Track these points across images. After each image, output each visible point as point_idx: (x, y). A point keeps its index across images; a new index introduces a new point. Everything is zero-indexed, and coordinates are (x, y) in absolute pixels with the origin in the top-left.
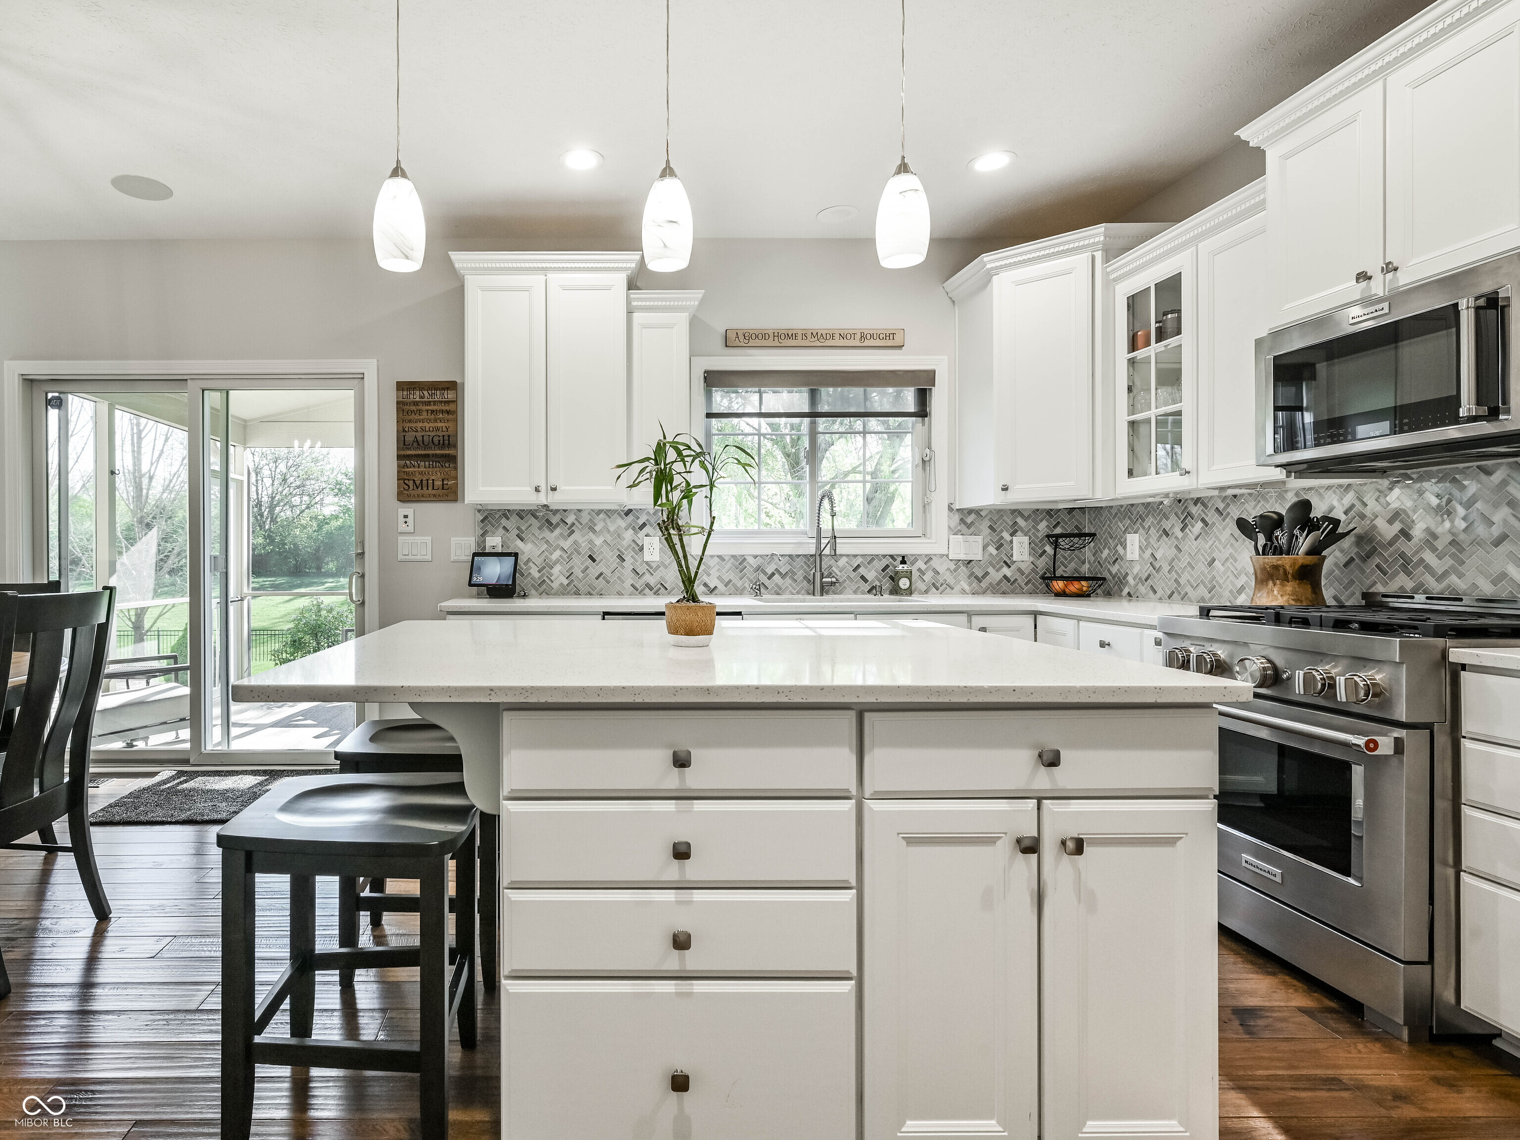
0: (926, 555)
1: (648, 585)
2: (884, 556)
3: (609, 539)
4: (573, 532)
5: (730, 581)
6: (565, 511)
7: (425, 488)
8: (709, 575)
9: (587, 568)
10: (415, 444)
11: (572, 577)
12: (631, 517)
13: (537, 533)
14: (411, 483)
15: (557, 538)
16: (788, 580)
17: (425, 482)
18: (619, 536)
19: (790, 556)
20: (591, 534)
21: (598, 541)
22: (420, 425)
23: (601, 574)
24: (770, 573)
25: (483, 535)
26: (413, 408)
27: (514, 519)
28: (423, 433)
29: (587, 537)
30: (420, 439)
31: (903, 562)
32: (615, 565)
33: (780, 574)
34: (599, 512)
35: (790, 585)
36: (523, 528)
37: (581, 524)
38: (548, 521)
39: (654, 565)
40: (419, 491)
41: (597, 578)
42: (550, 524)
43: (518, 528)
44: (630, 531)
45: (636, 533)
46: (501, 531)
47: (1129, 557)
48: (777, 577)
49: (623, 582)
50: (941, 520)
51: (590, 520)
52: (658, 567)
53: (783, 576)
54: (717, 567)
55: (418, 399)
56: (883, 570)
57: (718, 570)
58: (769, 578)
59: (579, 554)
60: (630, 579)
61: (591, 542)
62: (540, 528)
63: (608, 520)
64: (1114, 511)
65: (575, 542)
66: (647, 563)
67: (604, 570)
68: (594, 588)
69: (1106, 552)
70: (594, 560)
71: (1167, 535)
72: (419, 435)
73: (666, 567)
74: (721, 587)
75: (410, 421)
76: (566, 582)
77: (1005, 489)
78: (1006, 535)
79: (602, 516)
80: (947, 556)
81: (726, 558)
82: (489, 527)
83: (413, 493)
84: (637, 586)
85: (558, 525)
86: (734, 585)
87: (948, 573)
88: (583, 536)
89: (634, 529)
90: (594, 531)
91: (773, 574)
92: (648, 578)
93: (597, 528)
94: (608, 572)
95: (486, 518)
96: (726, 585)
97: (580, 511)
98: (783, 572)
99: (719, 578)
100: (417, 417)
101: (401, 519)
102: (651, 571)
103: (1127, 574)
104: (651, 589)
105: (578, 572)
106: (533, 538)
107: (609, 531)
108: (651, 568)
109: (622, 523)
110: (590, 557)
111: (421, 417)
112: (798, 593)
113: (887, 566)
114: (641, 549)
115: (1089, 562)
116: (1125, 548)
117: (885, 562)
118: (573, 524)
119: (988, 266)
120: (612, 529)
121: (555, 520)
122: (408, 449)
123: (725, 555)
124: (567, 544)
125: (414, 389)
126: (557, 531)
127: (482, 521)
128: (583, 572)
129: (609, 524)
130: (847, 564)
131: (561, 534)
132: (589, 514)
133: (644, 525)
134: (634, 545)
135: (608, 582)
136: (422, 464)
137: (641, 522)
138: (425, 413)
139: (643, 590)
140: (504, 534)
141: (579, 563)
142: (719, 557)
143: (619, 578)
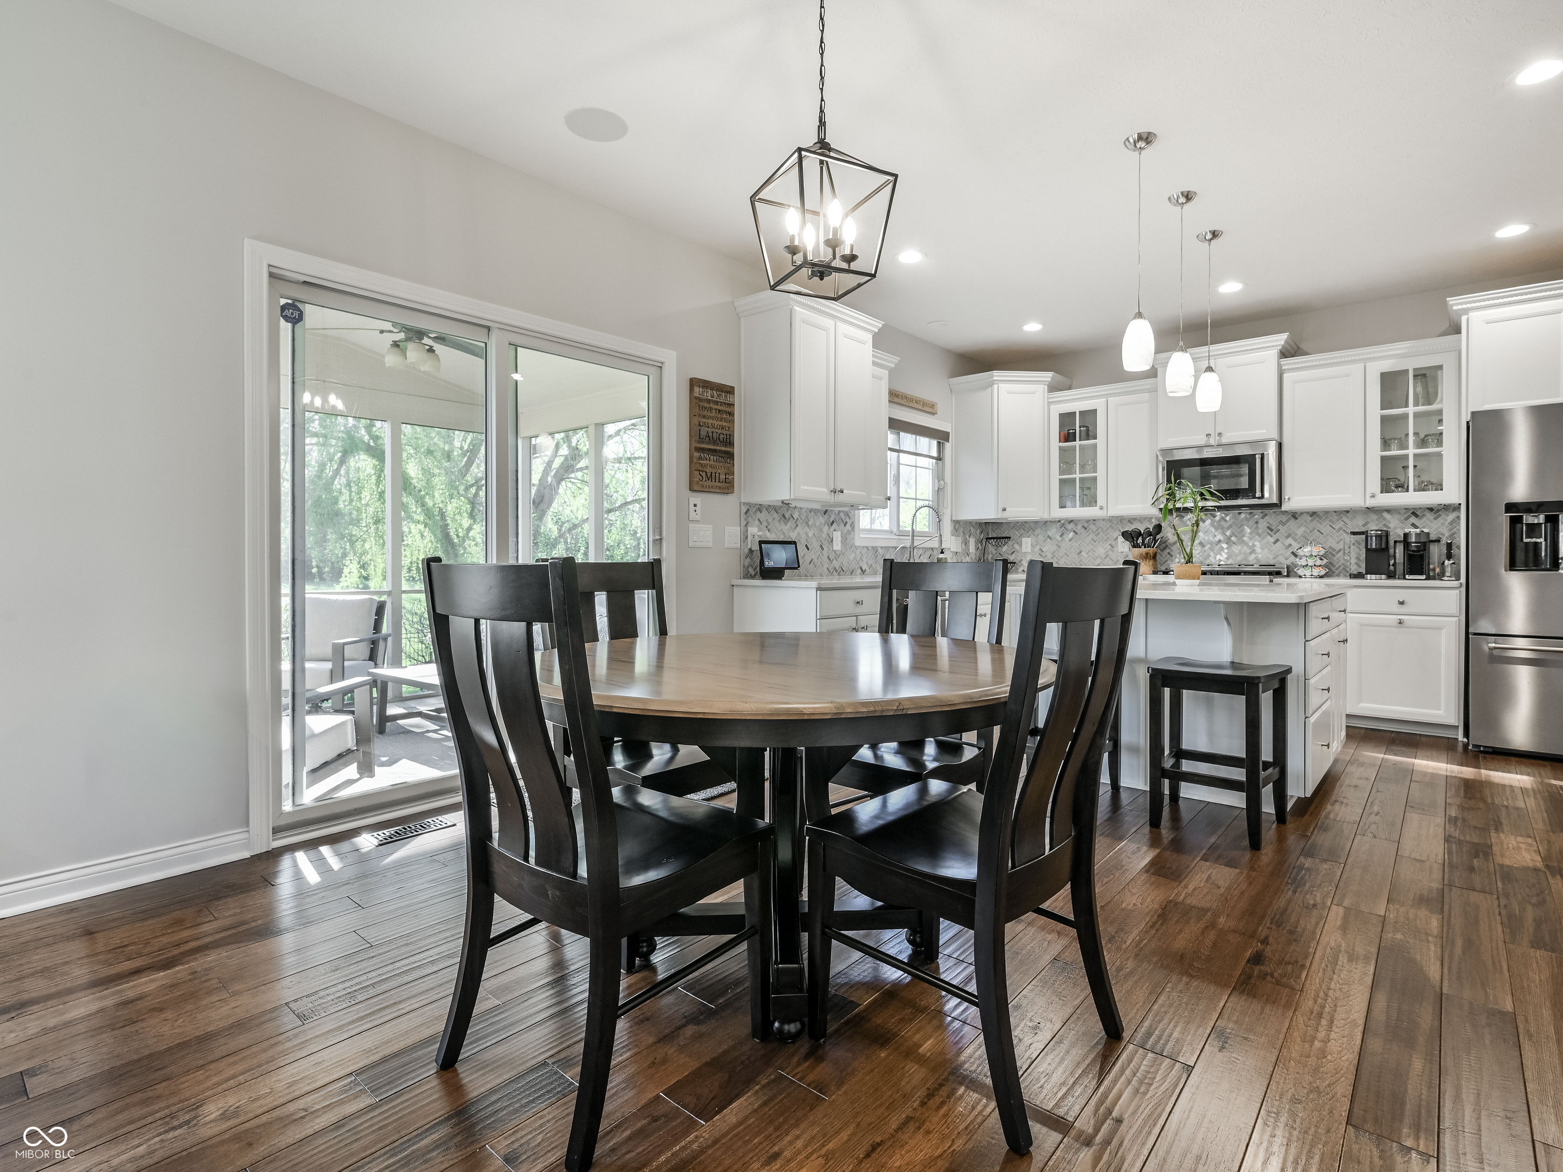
1: (835, 569)
3: (816, 532)
4: (797, 525)
7: (713, 480)
9: (804, 555)
10: (707, 439)
12: (827, 515)
13: (777, 524)
14: (704, 474)
15: (788, 530)
17: (713, 474)
18: (821, 529)
20: (807, 528)
21: (810, 535)
22: (710, 421)
23: (812, 560)
25: (746, 525)
26: (707, 405)
27: (763, 511)
28: (713, 430)
30: (710, 434)
31: (942, 552)
32: (819, 553)
34: (811, 510)
37: (802, 519)
39: (838, 553)
40: (709, 483)
41: (809, 564)
43: (767, 521)
44: (826, 527)
45: (829, 528)
47: (1024, 550)
49: (823, 567)
50: (947, 527)
51: (806, 516)
52: (840, 555)
54: (867, 555)
55: (709, 398)
59: (800, 543)
60: (826, 564)
61: (807, 534)
63: (816, 517)
64: (1011, 525)
65: (798, 534)
66: (835, 551)
67: (813, 557)
68: (809, 572)
69: (1005, 548)
70: (808, 549)
71: (1051, 539)
72: (710, 430)
73: (844, 555)
74: (869, 570)
75: (704, 417)
77: (1004, 510)
78: (967, 537)
79: (812, 513)
80: (950, 549)
81: (871, 549)
82: (748, 519)
83: (704, 483)
84: (830, 569)
85: (788, 519)
86: (873, 568)
88: (803, 529)
89: (828, 524)
90: (808, 525)
92: (836, 564)
93: (810, 523)
94: (815, 560)
95: (746, 510)
97: (801, 508)
99: (867, 563)
100: (708, 414)
101: (692, 508)
102: (837, 558)
103: (1022, 560)
104: (837, 572)
107: (816, 526)
109: (822, 520)
110: (806, 546)
111: (712, 415)
114: (832, 541)
115: (992, 554)
116: (1021, 545)
118: (797, 519)
119: (995, 378)
120: (818, 524)
121: (786, 515)
122: (703, 442)
124: (793, 535)
125: (707, 387)
126: (789, 524)
127: (746, 513)
129: (816, 520)
131: (791, 527)
132: (806, 511)
133: (833, 522)
134: (828, 537)
135: (815, 566)
136: (712, 457)
137: (831, 519)
138: (714, 411)
139: (832, 573)
141: (800, 551)
142: (867, 547)
143: (821, 563)
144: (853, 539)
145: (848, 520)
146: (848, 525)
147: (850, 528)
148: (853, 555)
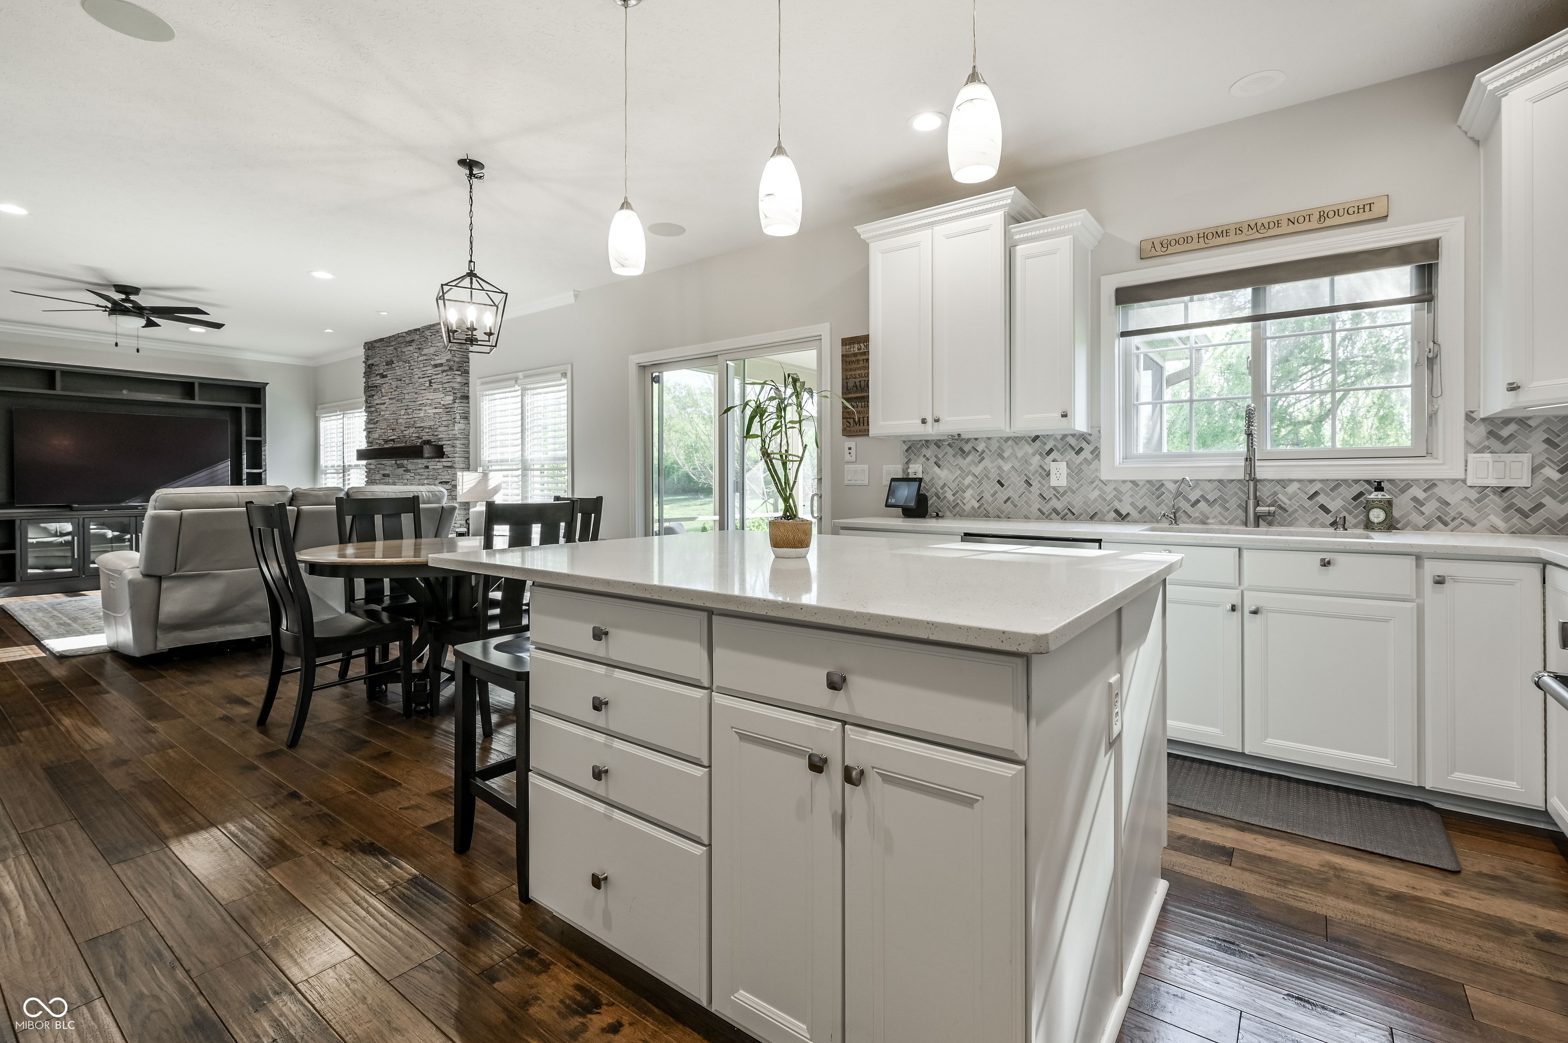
0: (1426, 481)
1: (1055, 510)
2: (1357, 481)
3: (1017, 465)
4: (983, 459)
5: (1145, 508)
6: (976, 439)
7: (862, 425)
8: (1120, 501)
9: (996, 492)
10: (855, 389)
11: (982, 501)
12: (1038, 443)
13: (952, 459)
14: (852, 420)
15: (969, 465)
16: (1217, 509)
17: (861, 420)
18: (1026, 462)
19: (1220, 481)
20: (1000, 460)
21: (1006, 467)
22: (858, 372)
23: (1009, 498)
24: (1193, 500)
25: (907, 463)
26: (853, 359)
27: (933, 447)
28: (861, 379)
29: (996, 463)
30: (858, 384)
32: (1022, 489)
33: (1207, 501)
34: (1007, 439)
35: (1220, 513)
36: (940, 456)
37: (990, 451)
38: (961, 449)
39: (1061, 491)
40: (858, 427)
41: (1005, 502)
42: (963, 452)
43: (936, 456)
44: (1038, 457)
45: (1043, 459)
46: (923, 459)
48: (1202, 505)
49: (1030, 506)
50: (1453, 433)
51: (999, 447)
52: (1065, 492)
53: (1211, 504)
54: (1130, 493)
55: (857, 351)
56: (1355, 498)
57: (1131, 496)
58: (1193, 505)
59: (989, 478)
60: (1036, 504)
61: (1000, 468)
62: (954, 456)
63: (1016, 448)
65: (985, 468)
66: (1054, 488)
67: (1011, 494)
68: (1002, 512)
70: (1002, 485)
72: (857, 380)
73: (1074, 492)
74: (1134, 514)
75: (851, 370)
76: (977, 505)
79: (1010, 443)
80: (1464, 481)
81: (1141, 484)
82: (912, 457)
83: (853, 429)
84: (1044, 510)
85: (970, 452)
86: (1150, 512)
87: (1466, 504)
88: (992, 462)
89: (1041, 454)
90: (1002, 458)
91: (1198, 501)
92: (1054, 503)
93: (1006, 455)
94: (1015, 497)
95: (910, 448)
96: (1140, 512)
97: (989, 439)
98: (1210, 497)
99: (1132, 504)
100: (856, 366)
101: (847, 451)
102: (1058, 496)
104: (1058, 514)
105: (987, 496)
106: (948, 465)
107: (1016, 457)
108: (1058, 493)
109: (1029, 449)
110: (999, 482)
111: (859, 366)
112: (1230, 523)
113: (1361, 494)
114: (1048, 474)
117: (1356, 490)
118: (984, 451)
120: (1020, 455)
121: (967, 448)
122: (850, 393)
123: (1139, 480)
124: (977, 470)
125: (854, 343)
126: (969, 458)
127: (907, 451)
128: (993, 495)
129: (1017, 450)
130: (1299, 491)
131: (973, 461)
132: (998, 441)
133: (1051, 450)
134: (1040, 470)
135: (1015, 506)
136: (860, 404)
137: (1048, 448)
138: (861, 362)
139: (1050, 514)
140: (924, 462)
141: (989, 487)
142: (1133, 482)
143: (1026, 502)
144: (1098, 470)
145: (1084, 445)
146: (1086, 454)
147: (1090, 457)
148: (1097, 493)
